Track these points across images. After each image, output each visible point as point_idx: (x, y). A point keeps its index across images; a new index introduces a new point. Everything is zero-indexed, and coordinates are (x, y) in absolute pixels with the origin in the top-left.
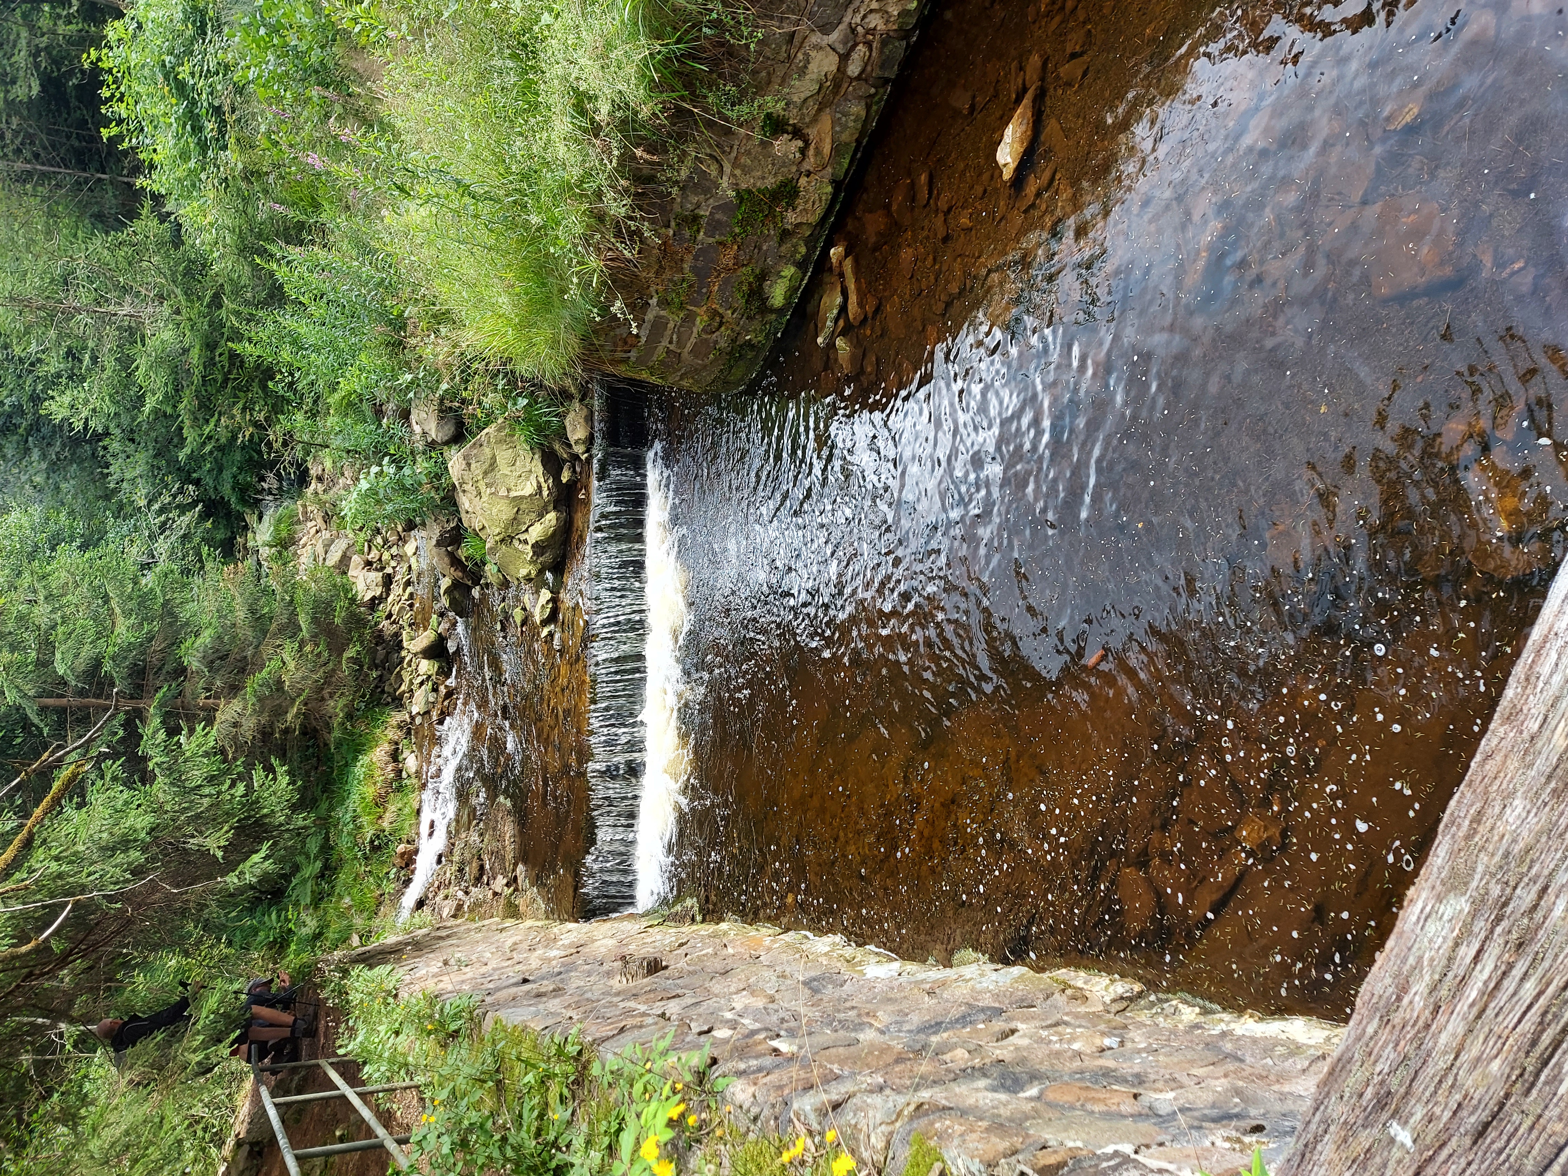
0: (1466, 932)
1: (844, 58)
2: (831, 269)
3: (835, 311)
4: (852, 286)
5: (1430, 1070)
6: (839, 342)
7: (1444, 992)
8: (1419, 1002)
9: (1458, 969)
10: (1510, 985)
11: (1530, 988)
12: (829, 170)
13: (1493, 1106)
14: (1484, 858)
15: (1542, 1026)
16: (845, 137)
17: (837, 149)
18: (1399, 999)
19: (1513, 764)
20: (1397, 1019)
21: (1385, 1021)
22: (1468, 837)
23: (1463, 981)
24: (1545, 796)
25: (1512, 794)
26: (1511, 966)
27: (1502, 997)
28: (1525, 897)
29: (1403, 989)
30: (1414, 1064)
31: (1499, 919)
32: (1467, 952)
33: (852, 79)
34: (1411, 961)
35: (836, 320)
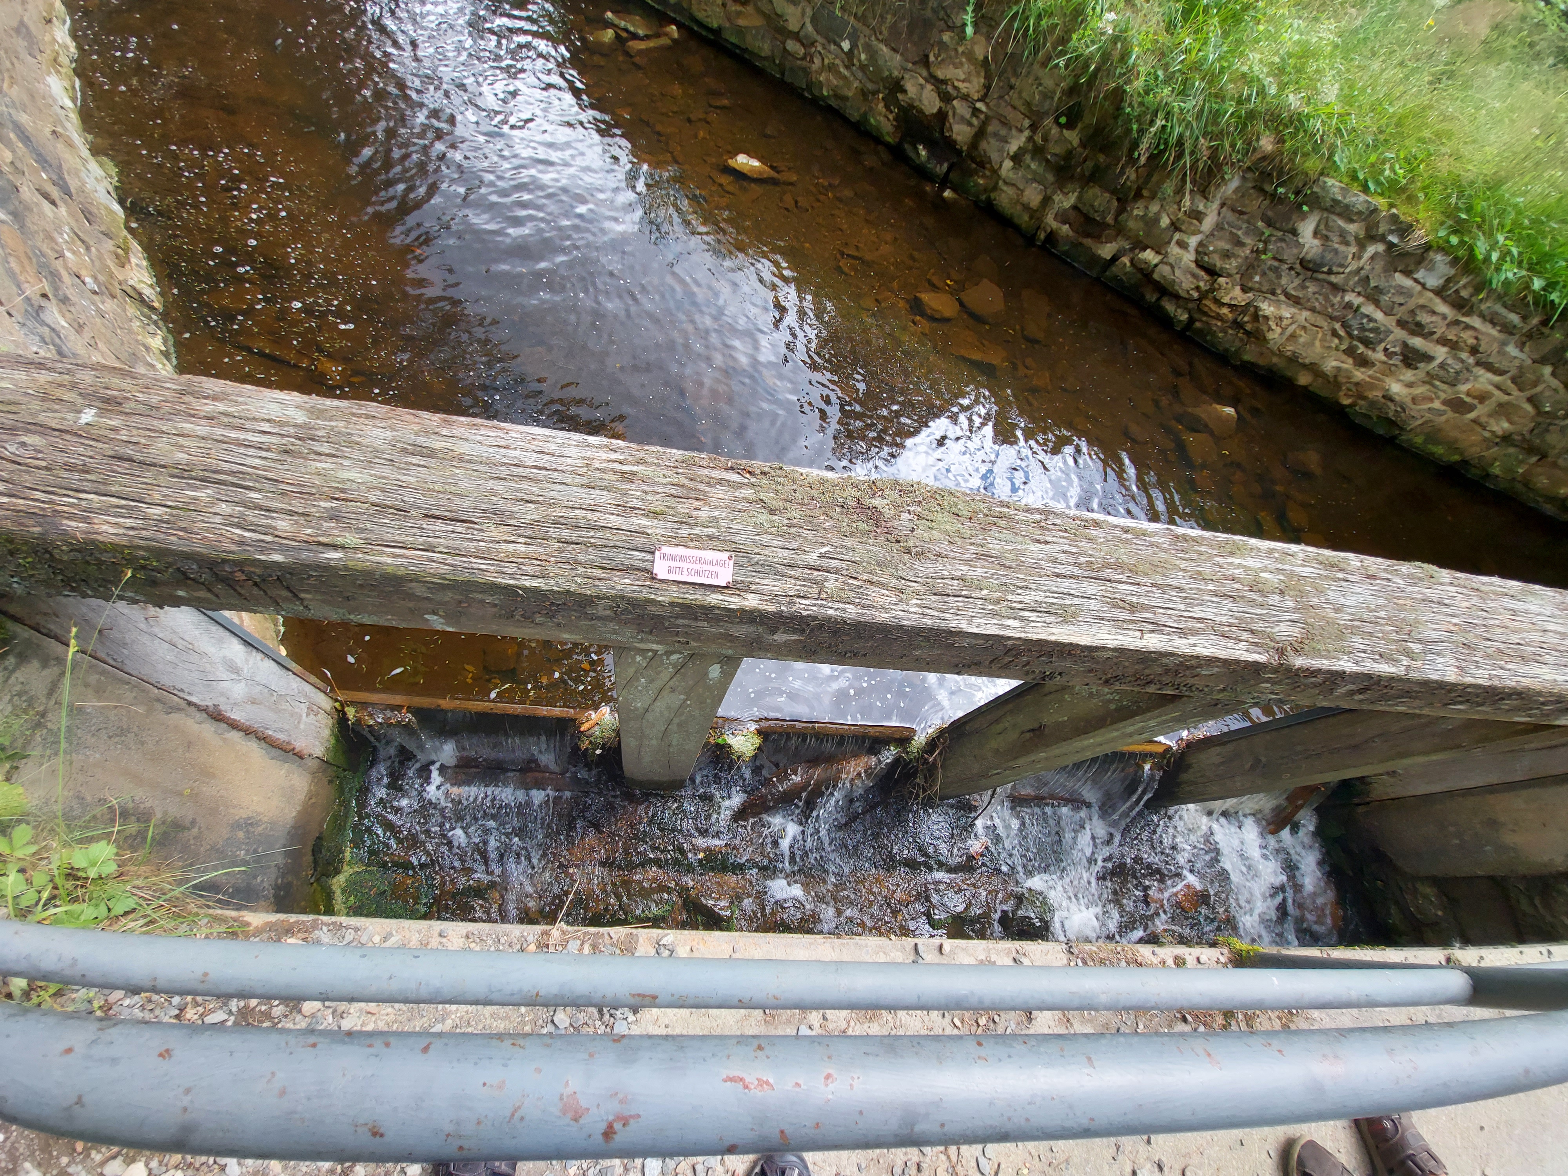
0: (281, 424)
1: (796, 36)
2: (661, 26)
3: (632, 29)
4: (652, 44)
5: (155, 423)
6: (610, 33)
7: (226, 420)
8: (208, 408)
9: (248, 425)
10: (253, 451)
11: (257, 462)
12: (727, 25)
13: (148, 460)
14: (342, 424)
15: (233, 473)
16: (749, 38)
17: (740, 31)
18: (206, 398)
19: (416, 428)
20: (186, 399)
21: (182, 393)
22: (353, 414)
23: (241, 428)
24: (399, 445)
25: (393, 430)
26: (268, 450)
27: (242, 450)
28: (325, 448)
29: (215, 398)
30: (153, 413)
31: (300, 439)
32: (266, 427)
33: (784, 43)
34: (240, 399)
35: (626, 30)
